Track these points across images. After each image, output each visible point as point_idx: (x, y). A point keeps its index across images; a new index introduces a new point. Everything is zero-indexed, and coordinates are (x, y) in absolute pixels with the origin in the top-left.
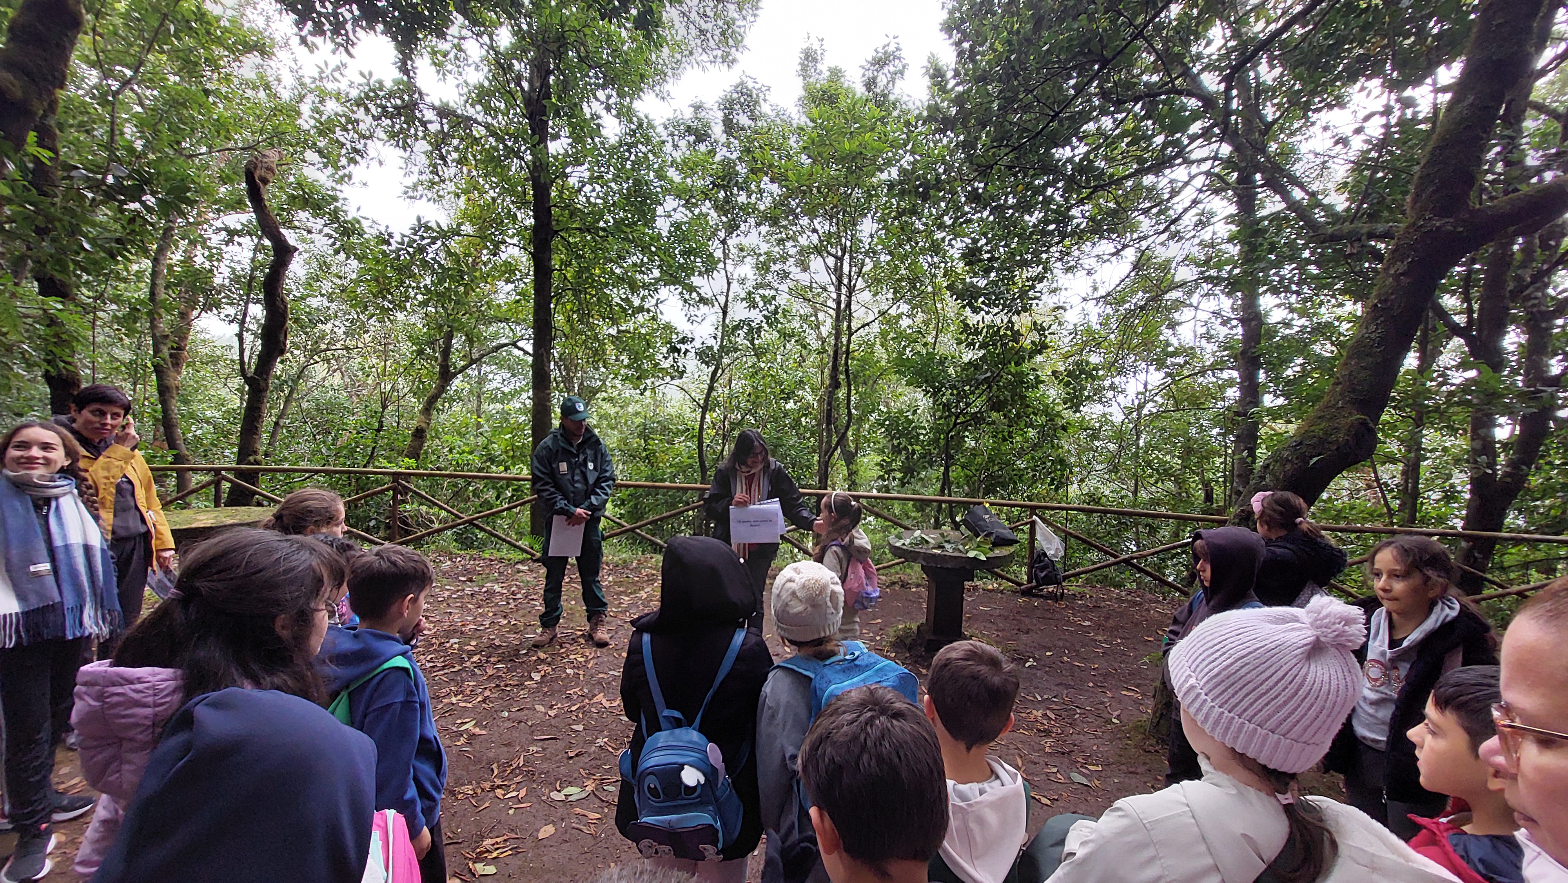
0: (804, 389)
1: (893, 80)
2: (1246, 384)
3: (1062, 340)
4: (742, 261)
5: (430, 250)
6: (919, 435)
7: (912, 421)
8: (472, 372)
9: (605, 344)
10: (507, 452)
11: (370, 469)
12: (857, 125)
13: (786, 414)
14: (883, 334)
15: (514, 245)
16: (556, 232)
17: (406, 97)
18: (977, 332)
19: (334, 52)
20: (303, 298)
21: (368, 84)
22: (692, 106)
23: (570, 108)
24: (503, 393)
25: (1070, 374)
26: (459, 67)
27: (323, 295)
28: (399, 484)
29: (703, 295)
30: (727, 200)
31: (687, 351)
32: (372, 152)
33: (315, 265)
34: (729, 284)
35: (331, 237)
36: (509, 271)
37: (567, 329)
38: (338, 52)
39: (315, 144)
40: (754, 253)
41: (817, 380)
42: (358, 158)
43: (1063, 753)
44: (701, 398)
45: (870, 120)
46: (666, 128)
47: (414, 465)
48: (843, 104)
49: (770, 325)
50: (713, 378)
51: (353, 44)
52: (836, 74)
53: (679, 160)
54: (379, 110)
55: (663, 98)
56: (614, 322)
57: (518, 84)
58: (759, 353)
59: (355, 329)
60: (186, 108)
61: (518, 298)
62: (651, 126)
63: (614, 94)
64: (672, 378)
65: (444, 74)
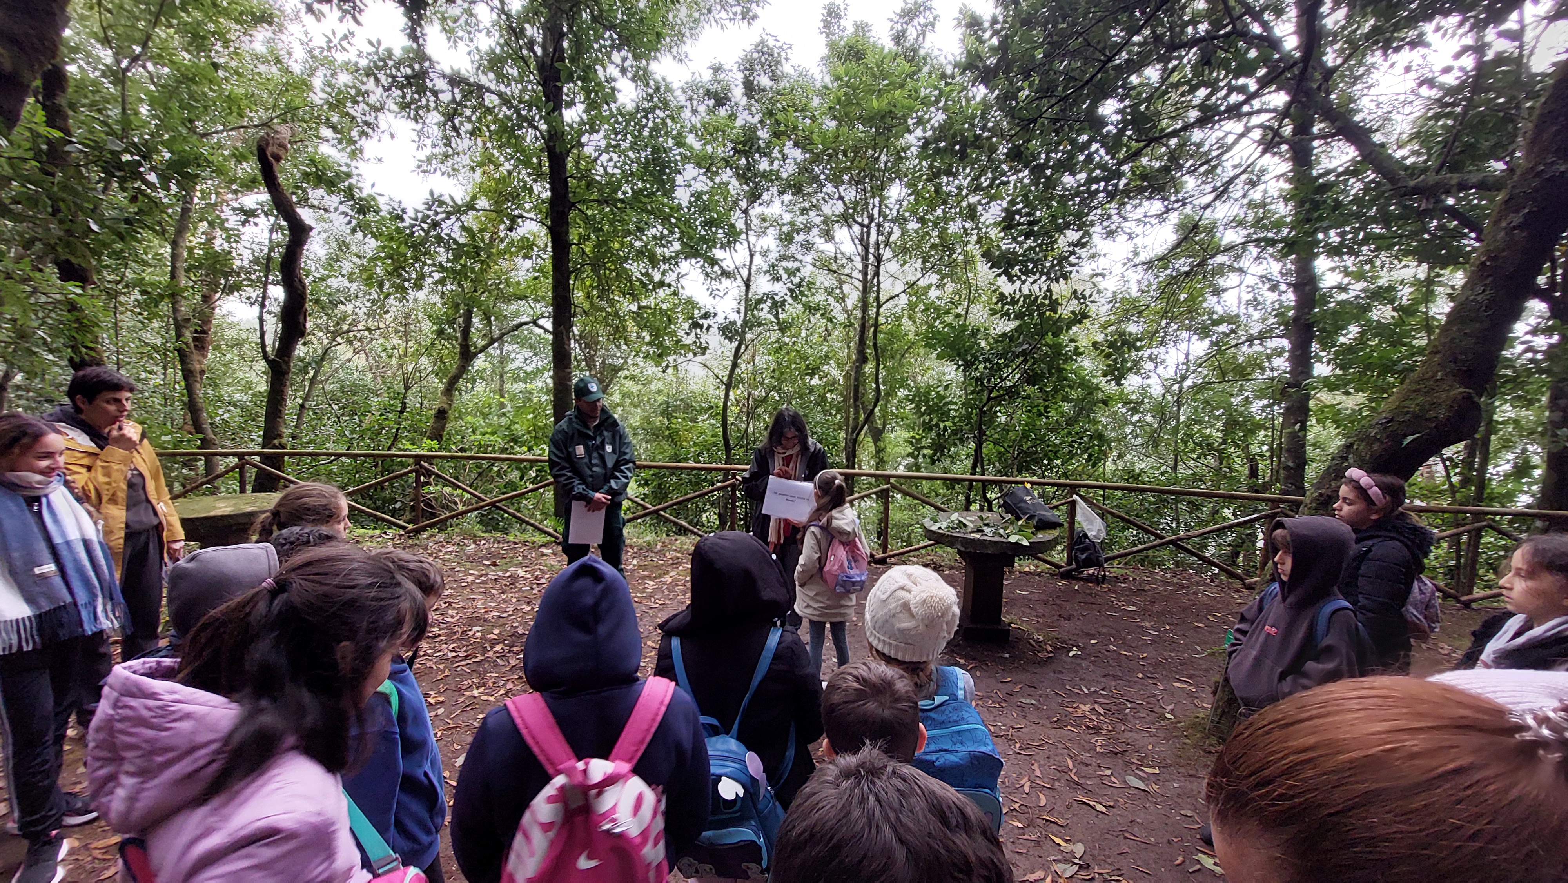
0: (828, 364)
1: (923, 33)
2: (1298, 353)
3: (1101, 309)
4: (764, 232)
5: (444, 225)
6: (950, 410)
7: (944, 397)
8: (494, 350)
9: (625, 321)
10: (529, 432)
11: (393, 452)
12: (886, 82)
13: (811, 391)
14: (912, 306)
15: (532, 219)
16: (573, 204)
17: (417, 66)
18: (1014, 302)
19: (341, 20)
20: (322, 279)
21: (377, 53)
22: (711, 68)
23: (583, 71)
24: (525, 372)
25: (1112, 345)
26: (469, 33)
27: (343, 276)
28: (421, 466)
29: (725, 268)
30: (749, 167)
31: (709, 327)
32: (383, 125)
33: (334, 244)
34: (752, 256)
35: (347, 215)
36: (526, 247)
37: (586, 306)
38: (345, 20)
39: (328, 119)
40: (776, 222)
41: (842, 354)
42: (370, 131)
43: (1116, 754)
44: (724, 374)
45: (899, 76)
46: (684, 92)
47: (437, 447)
48: (871, 59)
49: (795, 298)
50: (737, 354)
51: (360, 11)
52: (862, 28)
53: (699, 125)
54: (390, 80)
55: (681, 60)
56: (635, 298)
57: (531, 49)
58: (783, 327)
59: (378, 309)
60: (195, 83)
61: (537, 274)
62: (669, 89)
63: (630, 55)
64: (695, 355)
65: (455, 41)
